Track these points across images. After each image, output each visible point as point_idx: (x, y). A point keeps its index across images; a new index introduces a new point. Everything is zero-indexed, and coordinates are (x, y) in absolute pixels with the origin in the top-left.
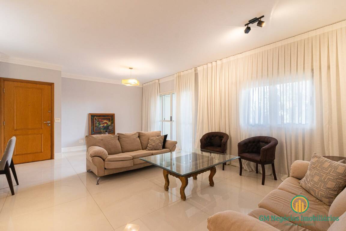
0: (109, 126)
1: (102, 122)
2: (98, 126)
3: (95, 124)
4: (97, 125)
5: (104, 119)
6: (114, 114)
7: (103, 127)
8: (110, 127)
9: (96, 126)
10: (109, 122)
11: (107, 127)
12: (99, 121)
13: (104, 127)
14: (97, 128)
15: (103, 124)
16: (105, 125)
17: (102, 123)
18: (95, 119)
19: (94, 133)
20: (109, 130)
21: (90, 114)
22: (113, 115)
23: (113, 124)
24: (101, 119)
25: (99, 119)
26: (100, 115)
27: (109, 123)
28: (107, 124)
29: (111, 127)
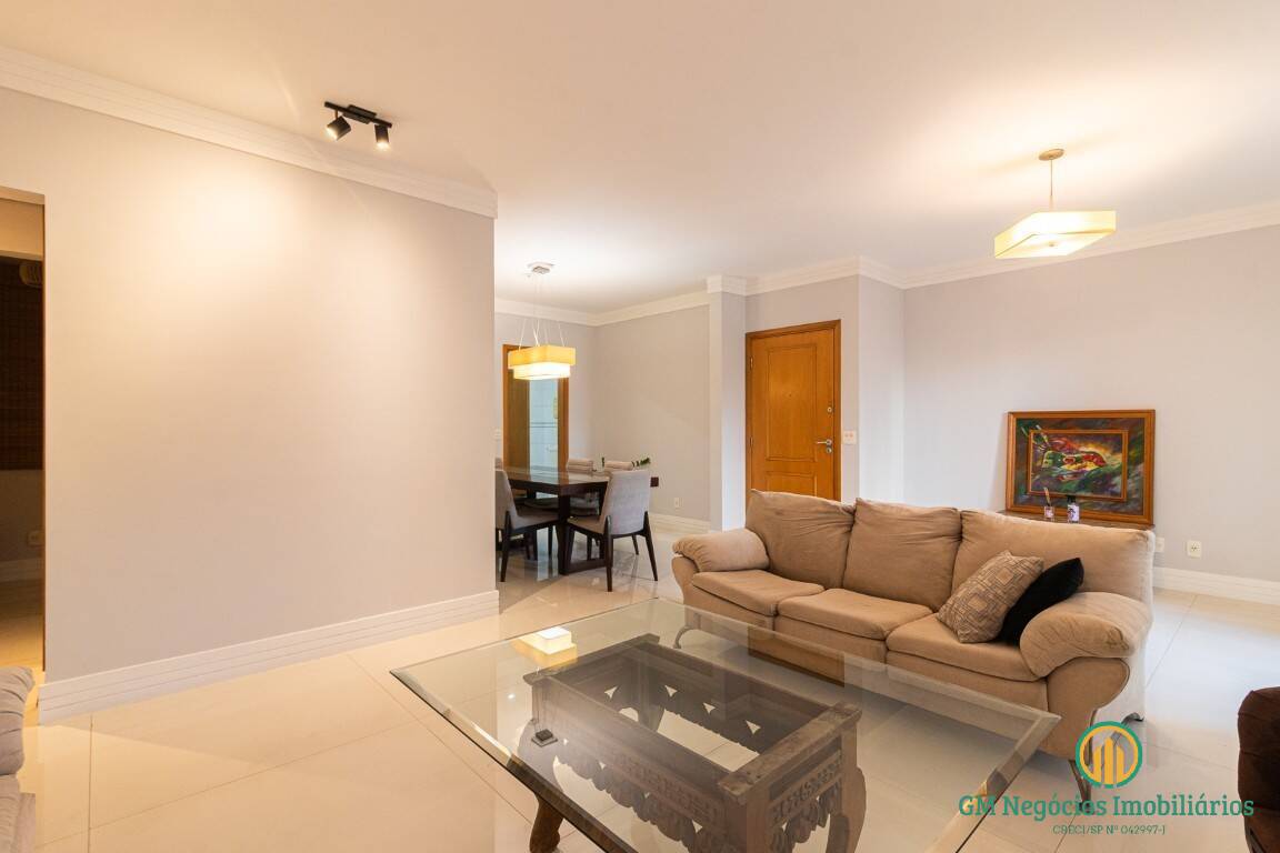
0: (1114, 474)
1: (1071, 451)
2: (1049, 469)
3: (1036, 460)
4: (1046, 462)
5: (1085, 439)
6: (1152, 413)
7: (1075, 475)
8: (1117, 480)
9: (1037, 470)
10: (1114, 453)
11: (1097, 479)
12: (1053, 446)
13: (1082, 477)
14: (1044, 478)
15: (1078, 460)
16: (1090, 467)
17: (1067, 456)
18: (1037, 436)
19: (1030, 499)
20: (1113, 493)
21: (1013, 413)
22: (1141, 421)
23: (1141, 468)
24: (1066, 436)
25: (1059, 437)
26: (1066, 420)
27: (1115, 461)
28: (1100, 461)
29: (1124, 484)
